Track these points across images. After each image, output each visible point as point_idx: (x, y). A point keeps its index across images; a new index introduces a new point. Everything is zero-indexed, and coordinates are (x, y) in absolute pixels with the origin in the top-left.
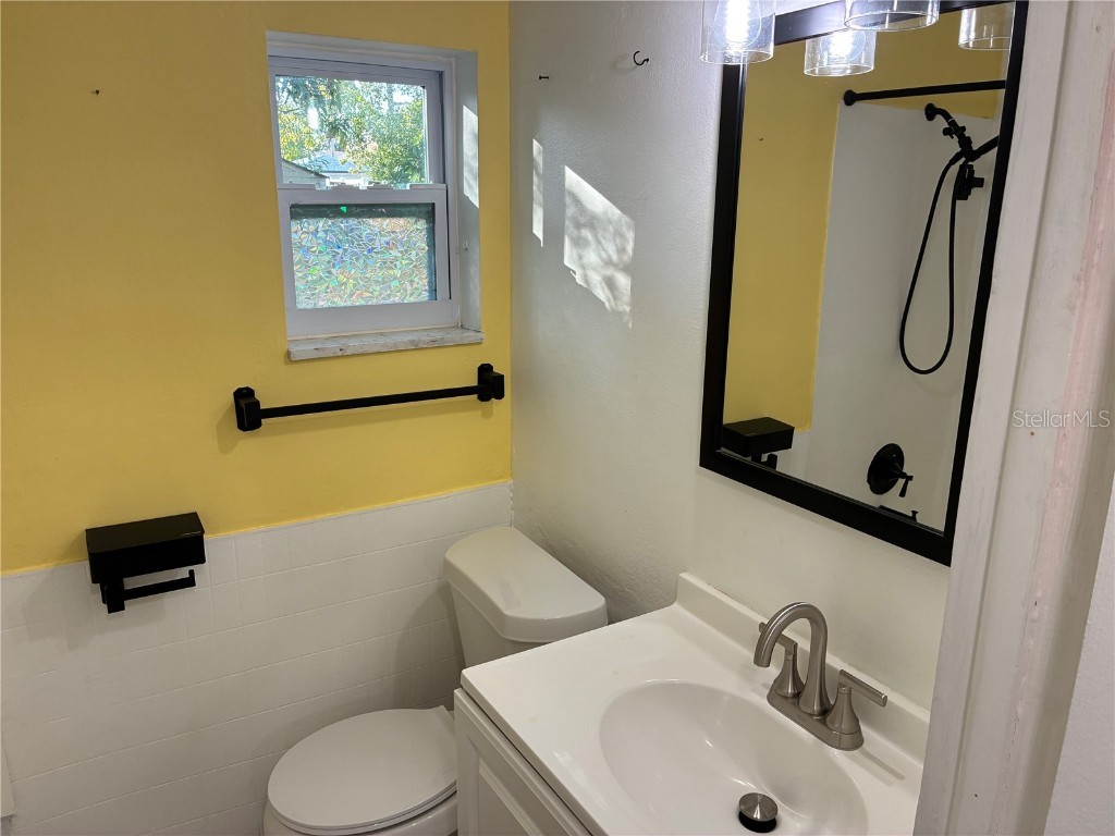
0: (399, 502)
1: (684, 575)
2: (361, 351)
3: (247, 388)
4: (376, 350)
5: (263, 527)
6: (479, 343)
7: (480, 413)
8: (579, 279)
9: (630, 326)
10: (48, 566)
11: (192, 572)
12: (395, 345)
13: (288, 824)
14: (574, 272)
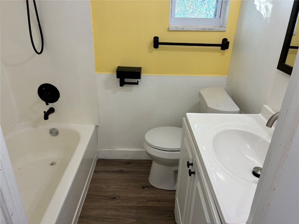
0: (192, 75)
1: (265, 105)
2: (188, 30)
3: (157, 37)
4: (192, 30)
5: (156, 75)
6: (225, 31)
7: (221, 53)
8: (258, 8)
9: (269, 22)
10: (110, 73)
11: (138, 81)
12: (198, 29)
13: (148, 143)
14: (257, 6)
